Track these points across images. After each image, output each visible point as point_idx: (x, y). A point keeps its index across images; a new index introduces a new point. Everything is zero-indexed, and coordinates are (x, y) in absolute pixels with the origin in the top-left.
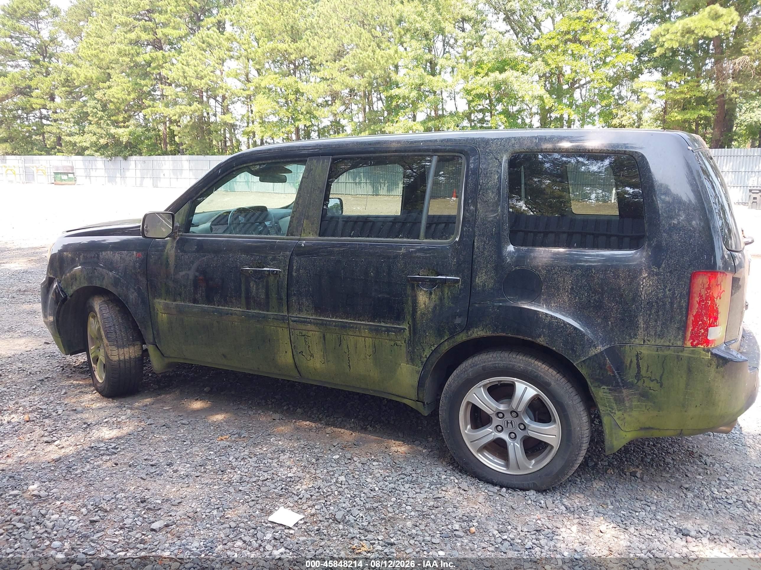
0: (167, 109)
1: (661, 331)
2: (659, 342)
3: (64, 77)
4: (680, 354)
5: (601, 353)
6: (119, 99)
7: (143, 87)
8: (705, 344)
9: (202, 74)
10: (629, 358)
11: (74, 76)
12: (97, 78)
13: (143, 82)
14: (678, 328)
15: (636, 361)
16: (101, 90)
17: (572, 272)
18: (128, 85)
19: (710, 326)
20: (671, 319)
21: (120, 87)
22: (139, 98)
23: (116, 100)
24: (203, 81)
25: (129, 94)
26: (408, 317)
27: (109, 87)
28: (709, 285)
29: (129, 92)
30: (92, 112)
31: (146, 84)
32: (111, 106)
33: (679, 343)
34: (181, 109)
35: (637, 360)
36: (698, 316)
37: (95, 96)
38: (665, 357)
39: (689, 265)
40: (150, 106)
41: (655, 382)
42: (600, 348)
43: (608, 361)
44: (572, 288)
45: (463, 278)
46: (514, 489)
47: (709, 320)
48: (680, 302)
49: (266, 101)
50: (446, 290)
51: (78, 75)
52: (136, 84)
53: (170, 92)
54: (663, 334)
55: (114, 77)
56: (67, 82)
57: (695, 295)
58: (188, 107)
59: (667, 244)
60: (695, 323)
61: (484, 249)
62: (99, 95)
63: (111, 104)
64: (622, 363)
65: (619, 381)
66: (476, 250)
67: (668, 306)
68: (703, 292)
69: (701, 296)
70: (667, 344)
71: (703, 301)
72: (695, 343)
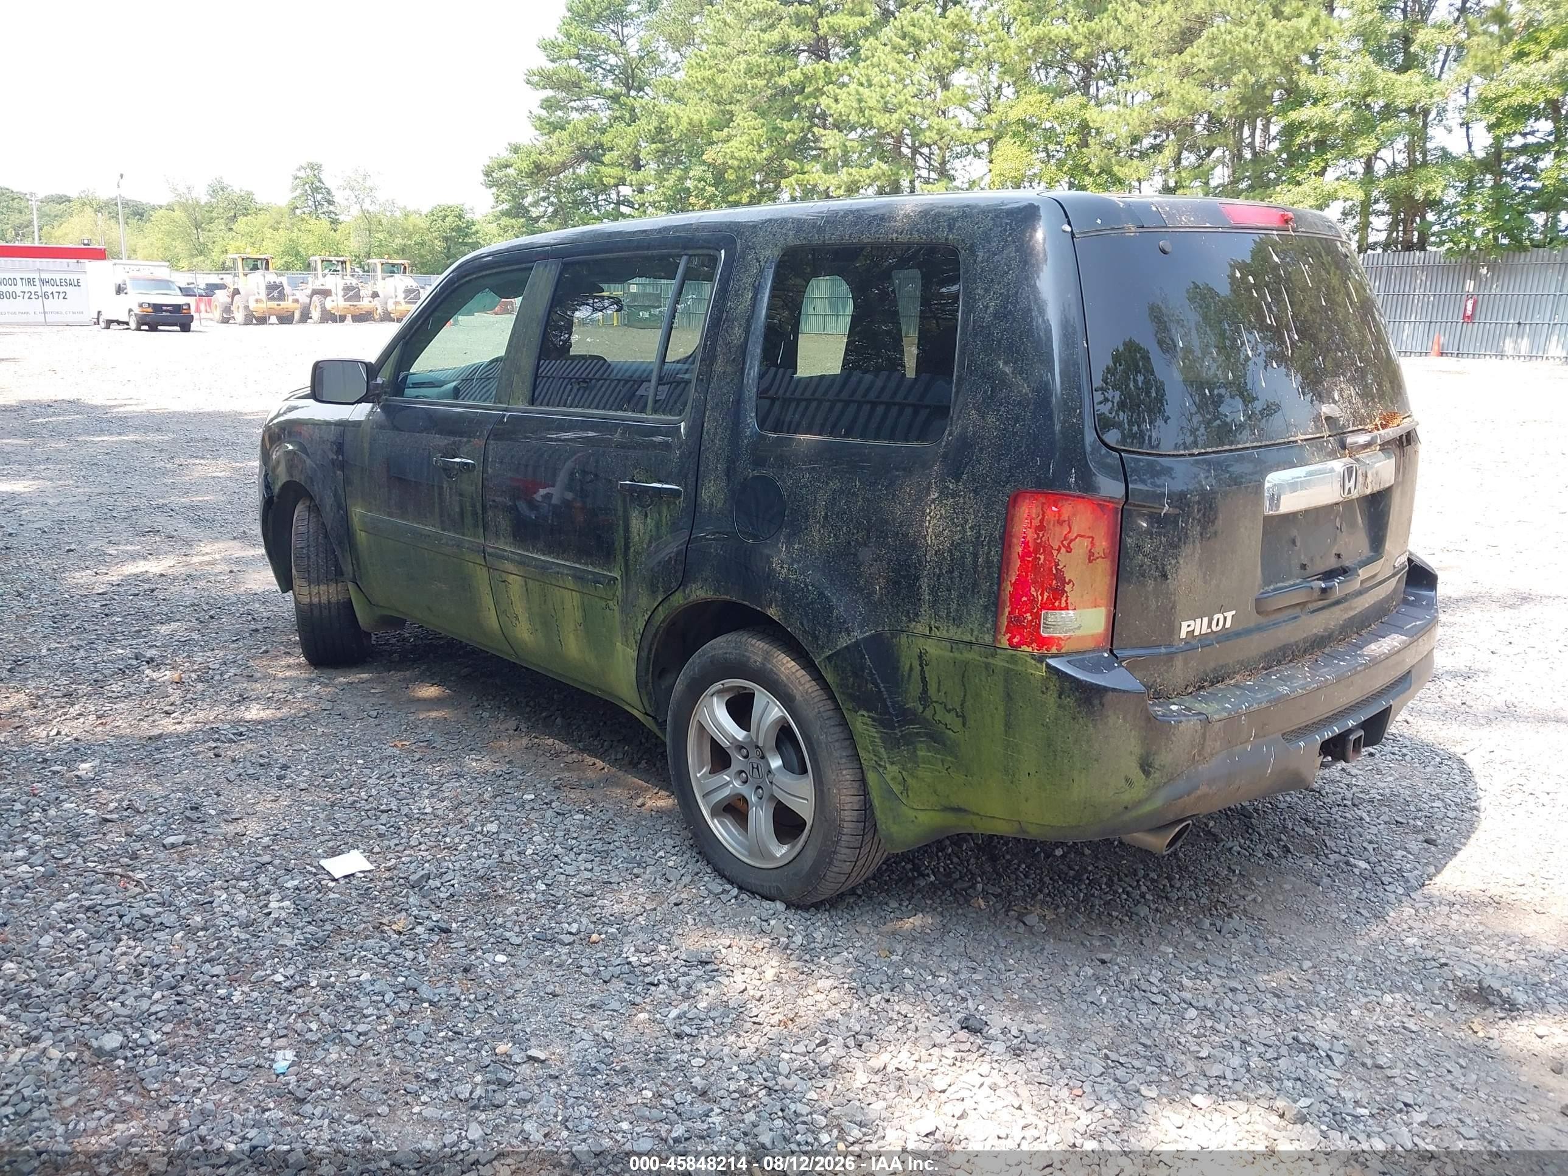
0: (826, 177)
1: (957, 610)
2: (955, 633)
3: (655, 124)
4: (990, 660)
5: (857, 644)
6: (741, 160)
7: (787, 134)
8: (1034, 645)
9: (895, 101)
10: (908, 660)
11: (672, 121)
12: (710, 123)
13: (786, 125)
14: (986, 607)
15: (919, 668)
16: (714, 146)
17: (827, 484)
18: (760, 131)
19: (1044, 606)
20: (974, 587)
21: (745, 138)
22: (778, 156)
23: (736, 163)
24: (895, 116)
25: (760, 151)
26: (620, 558)
27: (728, 140)
28: (1042, 521)
29: (761, 147)
30: (696, 187)
31: (793, 127)
32: (730, 175)
33: (988, 638)
34: (851, 174)
35: (921, 665)
36: (1022, 585)
37: (704, 157)
38: (966, 664)
39: (1008, 478)
40: (795, 171)
41: (953, 714)
42: (857, 635)
43: (868, 663)
44: (826, 517)
45: (686, 488)
46: (753, 893)
47: (1042, 595)
48: (989, 553)
49: (1017, 152)
50: (665, 511)
51: (678, 119)
52: (775, 129)
53: (831, 142)
54: (960, 618)
55: (738, 120)
56: (660, 134)
57: (1015, 540)
58: (864, 171)
59: (974, 433)
60: (1015, 599)
61: (716, 434)
62: (709, 155)
63: (730, 171)
64: (896, 669)
65: (889, 704)
66: (705, 436)
67: (969, 560)
68: (1031, 535)
69: (1026, 544)
70: (967, 638)
71: (1029, 554)
72: (1015, 640)
